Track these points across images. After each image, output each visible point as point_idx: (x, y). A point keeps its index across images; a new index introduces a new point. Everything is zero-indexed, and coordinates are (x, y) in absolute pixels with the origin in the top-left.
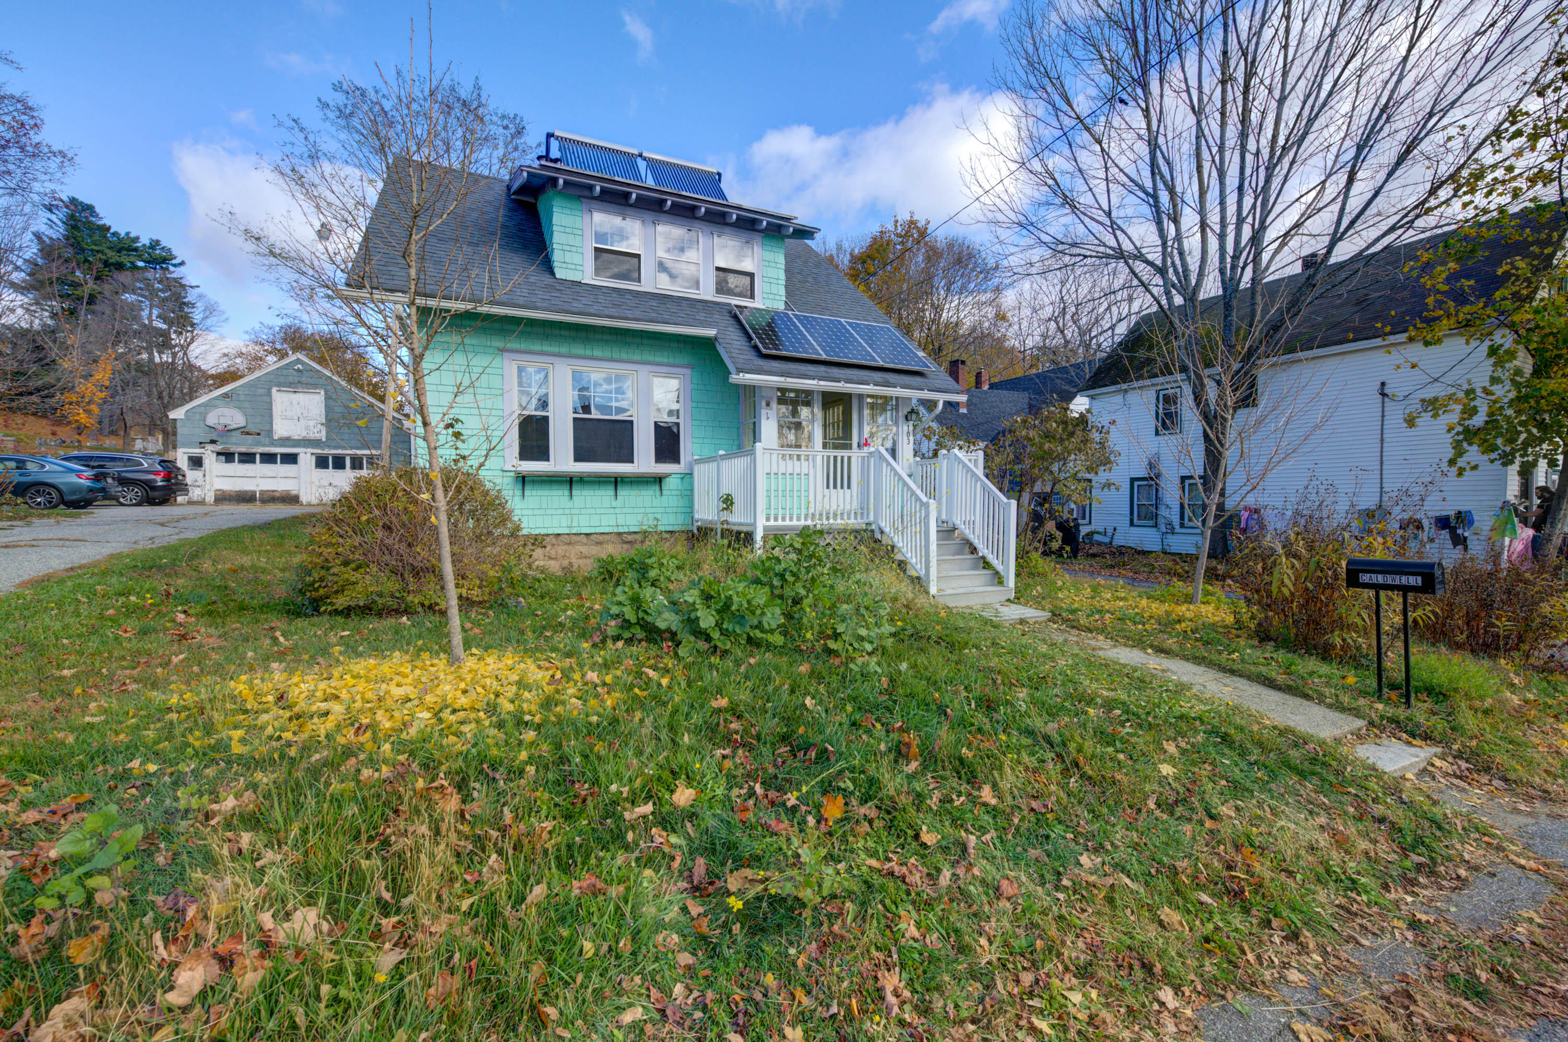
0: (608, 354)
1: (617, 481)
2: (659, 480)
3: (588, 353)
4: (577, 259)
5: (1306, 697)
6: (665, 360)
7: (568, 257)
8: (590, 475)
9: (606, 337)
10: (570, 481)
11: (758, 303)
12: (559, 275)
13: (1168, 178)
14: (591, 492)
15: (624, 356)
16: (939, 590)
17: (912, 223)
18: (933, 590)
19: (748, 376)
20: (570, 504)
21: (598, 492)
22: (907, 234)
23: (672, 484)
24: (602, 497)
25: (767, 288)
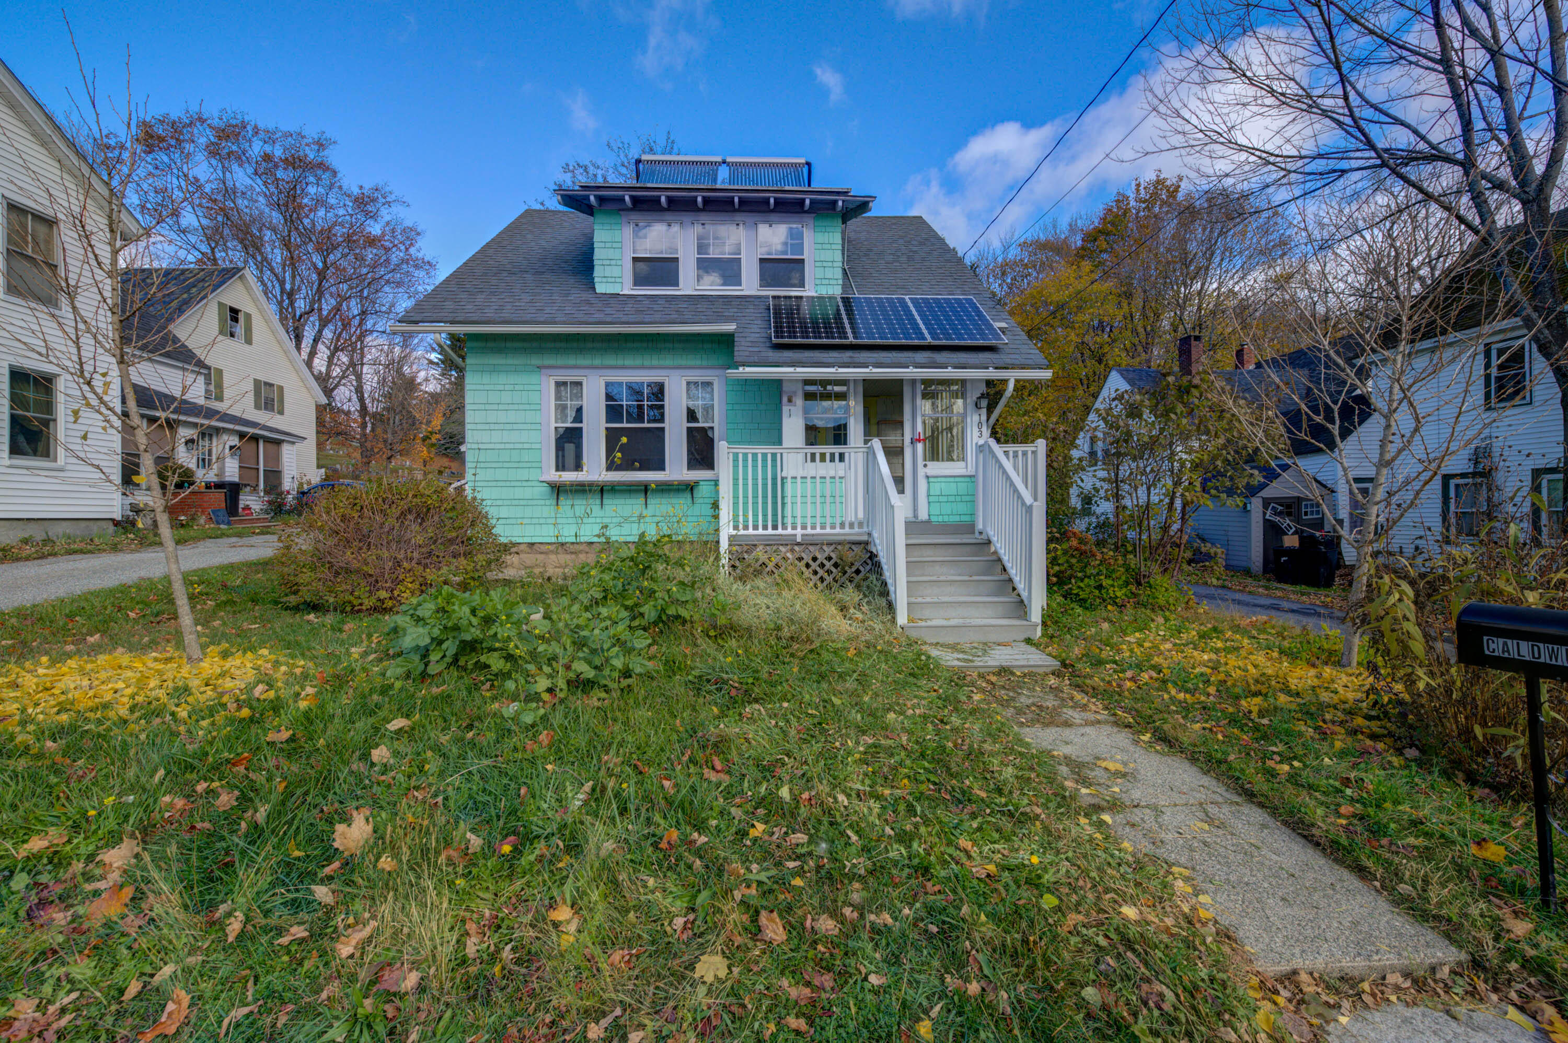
0: (638, 362)
1: (645, 489)
2: (690, 488)
3: (620, 362)
4: (616, 272)
5: (1361, 871)
6: (698, 363)
7: (608, 271)
8: (620, 483)
9: (636, 345)
10: (602, 490)
11: (809, 291)
12: (600, 288)
13: (1488, 33)
14: (622, 501)
15: (655, 362)
16: (910, 620)
17: (1159, 182)
18: (902, 618)
19: (748, 369)
20: (601, 513)
21: (629, 501)
22: (1155, 195)
23: (704, 491)
24: (631, 506)
25: (819, 273)
